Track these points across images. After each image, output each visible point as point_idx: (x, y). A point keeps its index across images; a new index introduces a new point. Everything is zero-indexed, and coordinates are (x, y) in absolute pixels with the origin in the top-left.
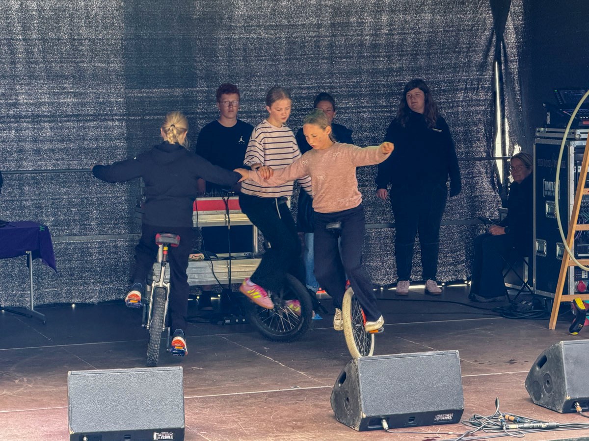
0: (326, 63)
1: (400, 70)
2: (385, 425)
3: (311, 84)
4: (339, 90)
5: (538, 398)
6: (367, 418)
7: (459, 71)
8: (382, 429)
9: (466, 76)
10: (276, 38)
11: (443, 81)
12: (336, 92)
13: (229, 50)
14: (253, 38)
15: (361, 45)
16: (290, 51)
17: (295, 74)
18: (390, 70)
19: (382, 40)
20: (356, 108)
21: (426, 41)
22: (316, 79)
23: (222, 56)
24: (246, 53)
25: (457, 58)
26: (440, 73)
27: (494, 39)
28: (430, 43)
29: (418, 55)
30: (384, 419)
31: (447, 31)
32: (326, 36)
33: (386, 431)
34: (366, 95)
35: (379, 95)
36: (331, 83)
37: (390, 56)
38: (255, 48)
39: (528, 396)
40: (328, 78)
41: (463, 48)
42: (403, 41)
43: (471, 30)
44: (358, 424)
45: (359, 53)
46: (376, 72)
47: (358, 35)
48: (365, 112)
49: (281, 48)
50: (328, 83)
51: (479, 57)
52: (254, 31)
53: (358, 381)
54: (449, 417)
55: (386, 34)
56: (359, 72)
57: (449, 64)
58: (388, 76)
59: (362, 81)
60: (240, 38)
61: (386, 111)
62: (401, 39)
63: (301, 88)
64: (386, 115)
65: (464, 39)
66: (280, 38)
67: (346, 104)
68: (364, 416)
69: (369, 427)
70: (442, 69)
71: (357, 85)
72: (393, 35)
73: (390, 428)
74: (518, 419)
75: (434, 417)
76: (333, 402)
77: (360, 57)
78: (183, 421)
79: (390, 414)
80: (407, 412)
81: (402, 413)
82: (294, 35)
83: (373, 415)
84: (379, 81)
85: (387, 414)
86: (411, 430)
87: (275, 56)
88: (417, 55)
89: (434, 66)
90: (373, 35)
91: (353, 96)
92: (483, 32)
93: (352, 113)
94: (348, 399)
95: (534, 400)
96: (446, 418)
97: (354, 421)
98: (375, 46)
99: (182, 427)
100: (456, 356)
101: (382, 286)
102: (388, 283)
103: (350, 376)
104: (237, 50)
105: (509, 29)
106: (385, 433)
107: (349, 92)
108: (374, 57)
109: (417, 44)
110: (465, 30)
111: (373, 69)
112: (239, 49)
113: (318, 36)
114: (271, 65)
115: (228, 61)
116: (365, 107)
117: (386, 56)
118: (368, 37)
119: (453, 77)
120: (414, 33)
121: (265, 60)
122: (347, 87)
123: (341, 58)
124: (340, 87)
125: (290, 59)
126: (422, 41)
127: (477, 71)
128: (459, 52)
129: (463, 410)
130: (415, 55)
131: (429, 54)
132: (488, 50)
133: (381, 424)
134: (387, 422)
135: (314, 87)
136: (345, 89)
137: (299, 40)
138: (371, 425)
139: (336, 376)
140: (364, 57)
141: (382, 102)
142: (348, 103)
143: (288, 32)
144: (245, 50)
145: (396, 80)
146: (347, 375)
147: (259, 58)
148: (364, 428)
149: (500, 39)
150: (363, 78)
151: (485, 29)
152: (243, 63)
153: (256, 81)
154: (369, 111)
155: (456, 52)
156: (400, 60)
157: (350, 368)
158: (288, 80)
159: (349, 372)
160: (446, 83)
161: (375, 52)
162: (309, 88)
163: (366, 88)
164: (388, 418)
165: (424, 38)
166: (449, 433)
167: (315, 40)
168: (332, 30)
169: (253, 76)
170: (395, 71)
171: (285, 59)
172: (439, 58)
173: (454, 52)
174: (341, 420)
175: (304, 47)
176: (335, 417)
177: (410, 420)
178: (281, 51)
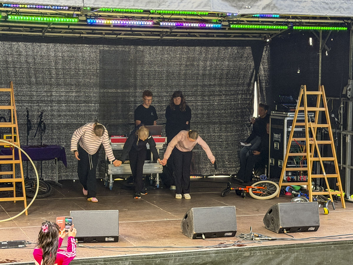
0: (183, 81)
1: (215, 85)
2: (203, 237)
5: (268, 227)
6: (196, 234)
7: (239, 86)
9: (242, 88)
10: (162, 70)
13: (141, 75)
14: (152, 70)
15: (198, 74)
16: (168, 76)
17: (170, 86)
18: (210, 85)
19: (207, 72)
20: (195, 100)
21: (226, 73)
22: (178, 88)
23: (139, 77)
25: (239, 80)
26: (231, 87)
27: (254, 73)
28: (227, 75)
31: (235, 69)
32: (183, 70)
33: (204, 239)
34: (200, 95)
35: (205, 95)
38: (153, 74)
39: (264, 226)
40: (183, 88)
41: (241, 76)
42: (216, 73)
43: (245, 69)
44: (192, 236)
45: (197, 77)
46: (204, 86)
47: (197, 70)
48: (199, 102)
50: (183, 90)
51: (248, 80)
52: (152, 67)
53: (193, 218)
54: (230, 234)
55: (209, 70)
56: (197, 86)
57: (235, 83)
58: (209, 87)
59: (198, 89)
60: (146, 70)
61: (208, 102)
64: (208, 104)
65: (242, 73)
66: (164, 70)
68: (195, 233)
69: (197, 238)
70: (232, 85)
71: (196, 90)
72: (212, 70)
73: (205, 238)
74: (260, 236)
75: (224, 234)
76: (182, 226)
77: (197, 79)
78: (118, 233)
79: (206, 232)
80: (213, 231)
81: (210, 232)
82: (169, 69)
83: (198, 232)
84: (205, 89)
85: (204, 232)
86: (214, 239)
87: (161, 78)
89: (229, 84)
90: (203, 70)
91: (194, 95)
92: (250, 70)
93: (193, 102)
94: (188, 226)
95: (266, 227)
96: (229, 234)
97: (190, 235)
98: (204, 75)
99: (118, 236)
100: (234, 208)
101: (205, 176)
102: (208, 174)
105: (261, 69)
106: (203, 240)
107: (192, 94)
108: (203, 79)
109: (222, 74)
110: (242, 69)
111: (203, 84)
112: (146, 75)
113: (180, 70)
114: (159, 82)
115: (141, 80)
116: (199, 100)
117: (209, 79)
118: (201, 71)
119: (237, 88)
120: (221, 70)
121: (157, 80)
123: (189, 79)
124: (189, 92)
125: (168, 79)
126: (224, 73)
127: (247, 86)
128: (240, 78)
129: (236, 231)
130: (221, 79)
131: (227, 79)
132: (252, 77)
133: (202, 236)
136: (191, 93)
137: (171, 71)
138: (197, 237)
139: (184, 216)
140: (199, 79)
141: (206, 98)
142: (192, 98)
143: (167, 68)
144: (148, 75)
145: (212, 89)
146: (188, 215)
147: (154, 79)
148: (194, 238)
149: (257, 72)
150: (198, 88)
151: (251, 69)
152: (148, 81)
153: (153, 88)
154: (201, 102)
156: (214, 81)
157: (189, 212)
158: (167, 88)
159: (189, 214)
160: (234, 91)
161: (204, 77)
163: (200, 92)
164: (204, 234)
165: (225, 72)
166: (230, 241)
167: (178, 71)
168: (186, 68)
169: (151, 86)
170: (212, 86)
171: (166, 79)
172: (231, 80)
173: (237, 78)
174: (185, 234)
175: (174, 74)
176: (182, 233)
177: (214, 235)
178: (164, 76)
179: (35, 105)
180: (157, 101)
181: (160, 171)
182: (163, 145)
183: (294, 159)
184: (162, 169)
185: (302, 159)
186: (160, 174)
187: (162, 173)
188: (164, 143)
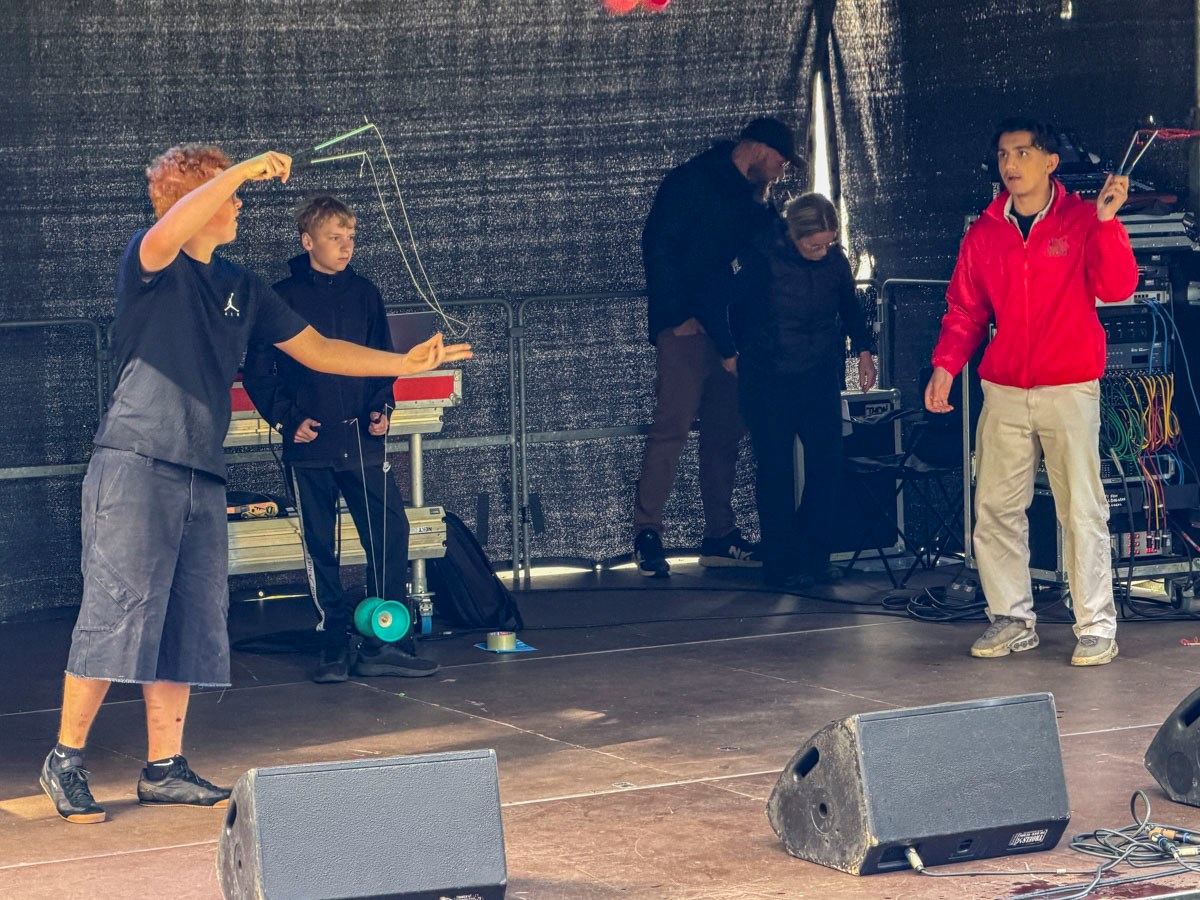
0: (471, 85)
1: (623, 98)
2: (915, 860)
3: (440, 129)
4: (499, 143)
6: (881, 846)
7: (744, 99)
8: (908, 867)
9: (758, 109)
10: (366, 31)
11: (711, 120)
12: (492, 146)
13: (267, 59)
14: (318, 31)
15: (543, 44)
16: (395, 60)
17: (406, 110)
18: (603, 99)
19: (587, 33)
20: (535, 179)
21: (676, 35)
22: (449, 120)
23: (252, 71)
24: (303, 63)
25: (739, 72)
26: (705, 104)
27: (813, 30)
28: (683, 38)
29: (660, 65)
30: (911, 846)
31: (719, 13)
32: (471, 27)
33: (920, 873)
34: (552, 153)
35: (580, 151)
36: (480, 127)
37: (602, 68)
38: (323, 53)
40: (474, 117)
41: (751, 49)
42: (628, 36)
43: (767, 11)
44: (860, 859)
45: (538, 61)
46: (574, 104)
47: (536, 23)
48: (552, 189)
49: (377, 52)
50: (475, 127)
51: (780, 70)
52: (319, 17)
54: (1037, 837)
55: (594, 22)
56: (538, 104)
57: (721, 85)
58: (599, 111)
59: (546, 123)
60: (290, 32)
61: (597, 187)
62: (624, 31)
63: (418, 140)
64: (596, 195)
65: (753, 29)
66: (374, 30)
67: (514, 171)
68: (876, 842)
69: (882, 866)
70: (707, 94)
71: (535, 132)
72: (608, 22)
74: (1185, 837)
75: (1009, 838)
77: (540, 71)
78: (503, 871)
79: (926, 835)
82: (403, 25)
84: (582, 121)
87: (364, 69)
88: (657, 64)
89: (694, 90)
90: (566, 23)
91: (526, 154)
92: (792, 16)
93: (525, 191)
94: (823, 808)
95: (1171, 792)
96: (1032, 839)
97: (843, 854)
98: (570, 47)
100: (1049, 706)
101: (599, 563)
102: (612, 555)
103: (832, 758)
104: (283, 56)
105: (846, 8)
107: (518, 145)
108: (569, 70)
109: (656, 41)
110: (754, 11)
111: (568, 96)
112: (289, 56)
113: (452, 26)
114: (355, 91)
115: (265, 82)
116: (552, 179)
117: (594, 68)
118: (556, 28)
119: (732, 111)
120: (651, 19)
121: (342, 79)
122: (514, 136)
123: (500, 72)
124: (501, 136)
125: (394, 77)
126: (668, 35)
127: (780, 99)
128: (743, 59)
129: (1069, 820)
130: (653, 66)
131: (681, 63)
132: (801, 53)
133: (905, 859)
134: (919, 852)
135: (446, 135)
136: (511, 141)
137: (413, 34)
138: (884, 861)
140: (549, 69)
141: (587, 166)
142: (517, 169)
143: (391, 18)
144: (300, 58)
145: (616, 120)
147: (331, 75)
149: (826, 28)
150: (548, 117)
151: (795, 9)
152: (299, 88)
153: (324, 126)
154: (560, 187)
155: (737, 57)
156: (621, 77)
157: (833, 739)
158: (392, 122)
159: (829, 747)
160: (717, 125)
161: (572, 59)
162: (435, 139)
163: (554, 137)
164: (919, 845)
165: (672, 29)
166: (1059, 871)
167: (447, 33)
168: (482, 13)
169: (317, 113)
170: (612, 101)
171: (387, 77)
172: (701, 71)
173: (734, 58)
174: (802, 854)
175: (426, 48)
177: (962, 848)
178: (376, 58)
180: (346, 191)
181: (431, 546)
182: (440, 412)
183: (1112, 450)
184: (444, 537)
187: (442, 555)
188: (448, 402)
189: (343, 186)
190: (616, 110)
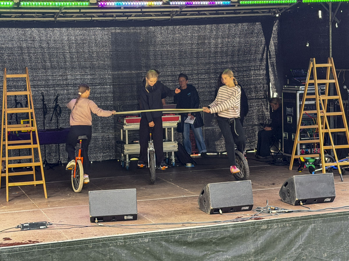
0: (196, 60)
1: (227, 62)
2: (221, 211)
3: (190, 68)
4: (201, 71)
5: (284, 199)
6: (213, 209)
7: (251, 62)
8: (219, 213)
9: (255, 64)
10: (174, 50)
11: (245, 66)
12: (200, 72)
13: (154, 55)
14: (164, 50)
15: (210, 52)
16: (180, 55)
17: (183, 65)
18: (222, 62)
19: (219, 50)
20: (208, 78)
21: (237, 50)
22: (191, 67)
23: (152, 58)
24: (162, 56)
25: (250, 56)
26: (243, 63)
27: (266, 48)
28: (239, 51)
30: (220, 209)
31: (246, 45)
32: (195, 49)
33: (221, 214)
34: (213, 73)
35: (218, 72)
36: (197, 68)
37: (222, 56)
38: (166, 54)
39: (280, 198)
40: (196, 66)
41: (253, 52)
42: (227, 50)
43: (256, 45)
44: (210, 211)
45: (209, 55)
46: (216, 63)
47: (209, 48)
48: (212, 80)
49: (176, 54)
50: (196, 68)
51: (260, 56)
52: (165, 47)
53: (209, 194)
54: (247, 208)
55: (220, 47)
56: (209, 63)
57: (247, 59)
58: (221, 65)
59: (211, 67)
60: (159, 50)
62: (227, 49)
63: (185, 70)
65: (253, 49)
66: (176, 50)
67: (204, 77)
68: (212, 208)
69: (214, 213)
70: (244, 61)
71: (209, 69)
72: (223, 47)
73: (223, 213)
74: (276, 209)
75: (241, 208)
76: (199, 202)
77: (209, 57)
78: (136, 211)
79: (223, 207)
80: (230, 206)
81: (227, 207)
82: (182, 48)
83: (215, 208)
84: (218, 67)
85: (221, 207)
86: (231, 213)
87: (174, 57)
88: (233, 55)
89: (241, 60)
90: (215, 48)
91: (207, 73)
92: (261, 46)
93: (207, 80)
94: (205, 201)
95: (283, 200)
96: (246, 208)
97: (208, 210)
98: (216, 52)
99: (136, 214)
100: (250, 183)
101: (220, 152)
102: (223, 151)
103: (206, 192)
104: (158, 55)
105: (271, 44)
106: (221, 215)
107: (205, 71)
108: (215, 57)
109: (233, 51)
110: (253, 45)
111: (215, 62)
113: (192, 49)
114: (172, 61)
115: (154, 60)
116: (212, 78)
118: (213, 49)
119: (249, 64)
120: (232, 47)
121: (170, 59)
122: (204, 70)
123: (201, 57)
124: (202, 70)
125: (180, 58)
126: (236, 50)
127: (259, 62)
128: (251, 54)
129: (253, 205)
130: (233, 56)
131: (238, 55)
132: (264, 53)
133: (219, 211)
134: (221, 210)
135: (191, 70)
136: (204, 71)
137: (184, 50)
138: (214, 212)
139: (200, 192)
140: (211, 57)
142: (205, 76)
143: (179, 47)
144: (161, 55)
145: (225, 66)
146: (205, 191)
147: (167, 58)
148: (212, 213)
149: (268, 48)
151: (262, 44)
152: (161, 61)
153: (166, 68)
154: (214, 80)
155: (250, 54)
156: (226, 58)
157: (206, 188)
158: (180, 67)
159: (205, 190)
160: (246, 67)
161: (216, 55)
162: (189, 70)
163: (213, 70)
164: (222, 209)
165: (236, 49)
166: (247, 215)
167: (190, 50)
168: (197, 46)
169: (165, 66)
170: (224, 63)
171: (178, 58)
172: (243, 57)
173: (249, 54)
174: (202, 210)
175: (186, 53)
176: (200, 209)
177: (231, 210)
178: (176, 55)
179: (51, 89)
180: (170, 80)
181: (175, 149)
182: (177, 123)
183: (308, 132)
184: (177, 147)
185: (315, 132)
186: (175, 152)
187: (177, 151)
188: (178, 122)
189: (170, 79)
190: (225, 64)
